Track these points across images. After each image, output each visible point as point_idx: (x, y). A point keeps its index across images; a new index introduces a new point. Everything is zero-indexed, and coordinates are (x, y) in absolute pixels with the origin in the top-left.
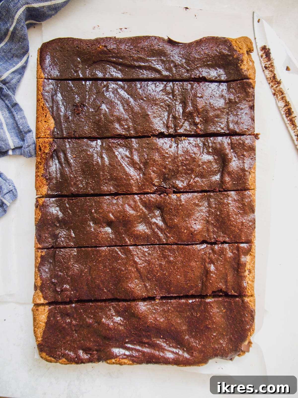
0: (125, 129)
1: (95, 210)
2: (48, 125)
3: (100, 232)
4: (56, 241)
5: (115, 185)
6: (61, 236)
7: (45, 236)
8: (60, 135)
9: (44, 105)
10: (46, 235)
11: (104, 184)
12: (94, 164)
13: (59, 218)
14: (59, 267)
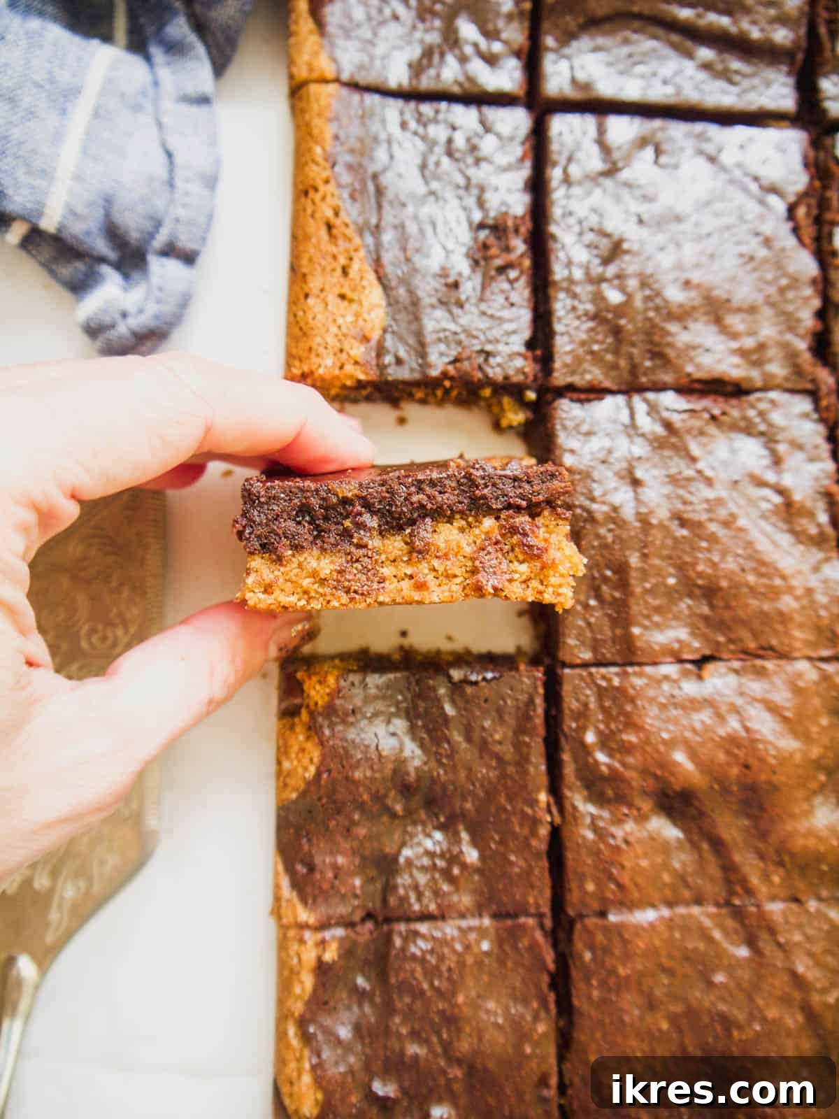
0: (743, 353)
1: (599, 733)
2: (357, 315)
3: (626, 842)
4: (389, 888)
5: (706, 619)
6: (409, 862)
7: (337, 869)
8: (412, 370)
9: (337, 214)
10: (341, 860)
11: (648, 617)
12: (599, 516)
13: (408, 774)
14: (409, 1014)
